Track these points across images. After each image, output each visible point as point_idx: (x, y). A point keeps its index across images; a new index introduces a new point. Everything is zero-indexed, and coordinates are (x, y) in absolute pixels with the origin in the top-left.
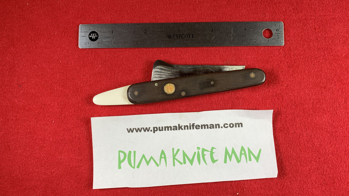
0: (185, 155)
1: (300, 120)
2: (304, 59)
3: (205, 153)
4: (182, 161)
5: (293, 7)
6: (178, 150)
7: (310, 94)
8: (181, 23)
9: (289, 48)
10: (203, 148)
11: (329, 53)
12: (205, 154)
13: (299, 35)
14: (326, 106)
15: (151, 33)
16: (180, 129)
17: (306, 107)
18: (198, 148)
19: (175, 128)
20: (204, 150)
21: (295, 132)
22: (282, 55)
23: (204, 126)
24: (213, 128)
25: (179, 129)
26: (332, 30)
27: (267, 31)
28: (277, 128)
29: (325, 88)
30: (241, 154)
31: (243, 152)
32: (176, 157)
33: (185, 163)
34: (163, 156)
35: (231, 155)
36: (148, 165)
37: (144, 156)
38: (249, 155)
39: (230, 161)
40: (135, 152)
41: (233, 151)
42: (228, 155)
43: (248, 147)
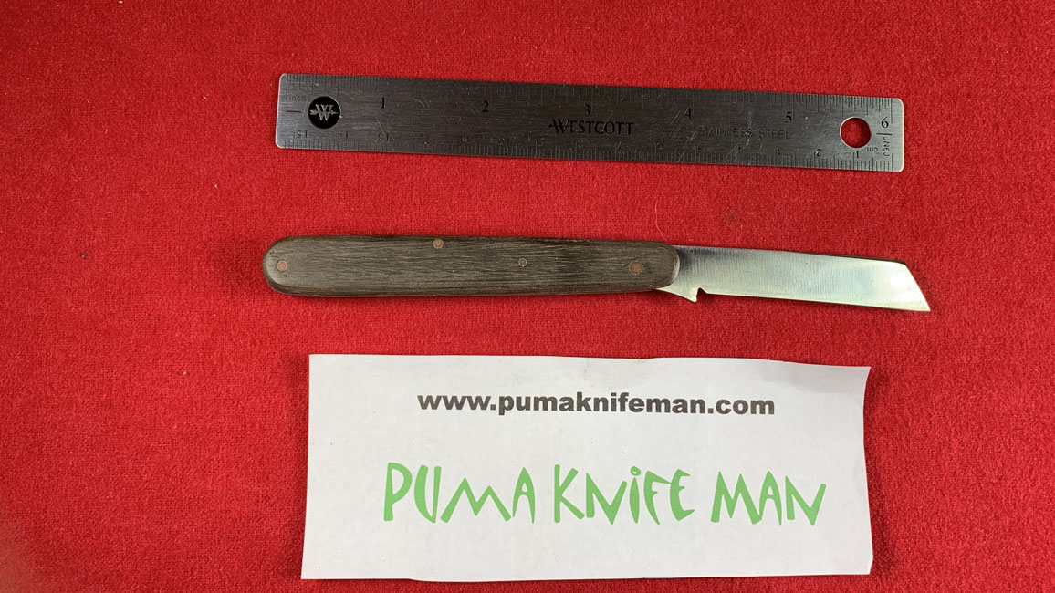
0: (591, 488)
1: (943, 399)
2: (962, 216)
3: (655, 486)
4: (583, 509)
5: (934, 57)
6: (573, 473)
7: (974, 321)
8: (594, 87)
9: (918, 178)
10: (648, 472)
11: (1036, 201)
12: (653, 489)
13: (947, 142)
14: (1023, 359)
15: (503, 112)
16: (583, 408)
17: (962, 360)
18: (635, 471)
19: (567, 404)
20: (651, 478)
21: (926, 435)
22: (897, 201)
23: (657, 404)
24: (685, 411)
25: (579, 409)
26: (1045, 131)
27: (853, 126)
28: (874, 419)
29: (1020, 306)
30: (764, 497)
31: (770, 492)
32: (564, 495)
33: (591, 513)
34: (525, 488)
35: (732, 497)
36: (476, 515)
37: (465, 486)
38: (787, 501)
39: (731, 516)
40: (438, 470)
41: (741, 487)
42: (724, 497)
43: (786, 477)
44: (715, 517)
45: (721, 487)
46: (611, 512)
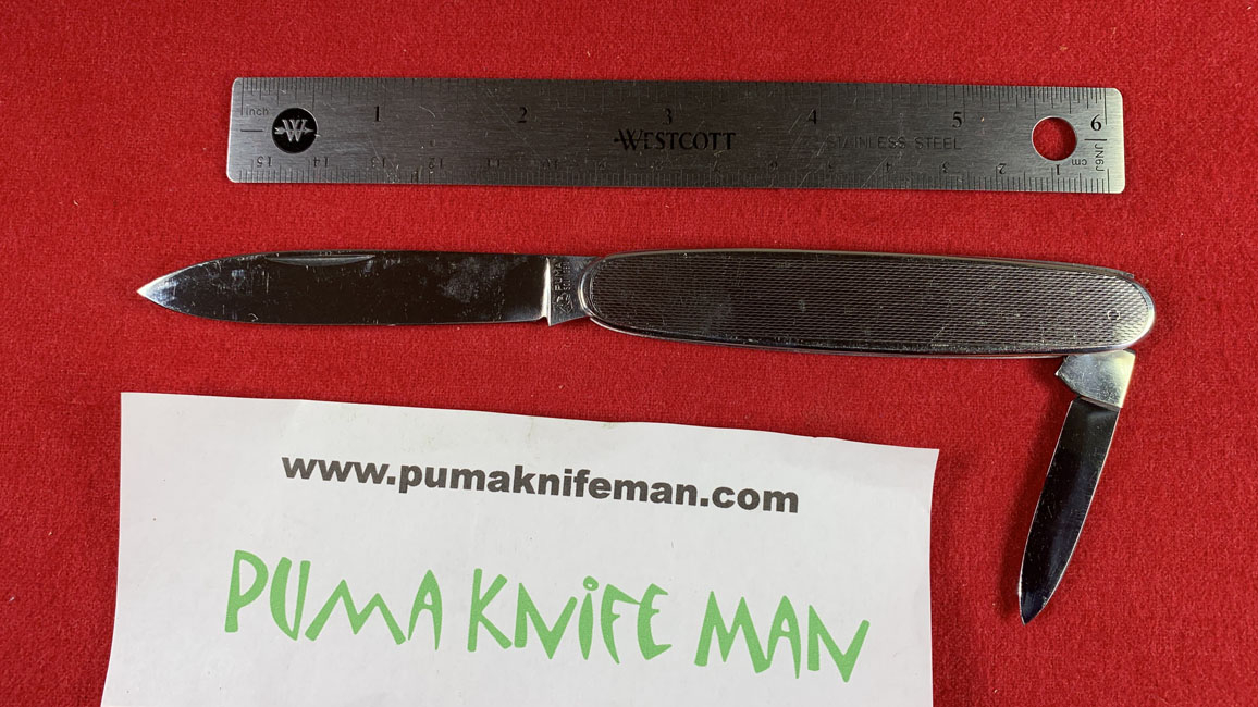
3: (617, 607)
4: (510, 633)
6: (501, 581)
10: (609, 586)
12: (614, 612)
16: (523, 488)
18: (590, 583)
19: (500, 482)
20: (612, 594)
23: (629, 489)
24: (668, 500)
25: (517, 490)
30: (776, 633)
31: (785, 627)
32: (485, 612)
33: (521, 641)
34: (428, 600)
35: (729, 631)
36: (356, 633)
37: (342, 590)
38: (810, 641)
39: (725, 658)
40: (305, 566)
41: (743, 616)
42: (716, 630)
43: (810, 607)
44: (701, 659)
45: (713, 615)
46: (551, 641)
